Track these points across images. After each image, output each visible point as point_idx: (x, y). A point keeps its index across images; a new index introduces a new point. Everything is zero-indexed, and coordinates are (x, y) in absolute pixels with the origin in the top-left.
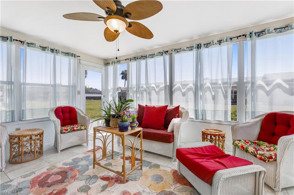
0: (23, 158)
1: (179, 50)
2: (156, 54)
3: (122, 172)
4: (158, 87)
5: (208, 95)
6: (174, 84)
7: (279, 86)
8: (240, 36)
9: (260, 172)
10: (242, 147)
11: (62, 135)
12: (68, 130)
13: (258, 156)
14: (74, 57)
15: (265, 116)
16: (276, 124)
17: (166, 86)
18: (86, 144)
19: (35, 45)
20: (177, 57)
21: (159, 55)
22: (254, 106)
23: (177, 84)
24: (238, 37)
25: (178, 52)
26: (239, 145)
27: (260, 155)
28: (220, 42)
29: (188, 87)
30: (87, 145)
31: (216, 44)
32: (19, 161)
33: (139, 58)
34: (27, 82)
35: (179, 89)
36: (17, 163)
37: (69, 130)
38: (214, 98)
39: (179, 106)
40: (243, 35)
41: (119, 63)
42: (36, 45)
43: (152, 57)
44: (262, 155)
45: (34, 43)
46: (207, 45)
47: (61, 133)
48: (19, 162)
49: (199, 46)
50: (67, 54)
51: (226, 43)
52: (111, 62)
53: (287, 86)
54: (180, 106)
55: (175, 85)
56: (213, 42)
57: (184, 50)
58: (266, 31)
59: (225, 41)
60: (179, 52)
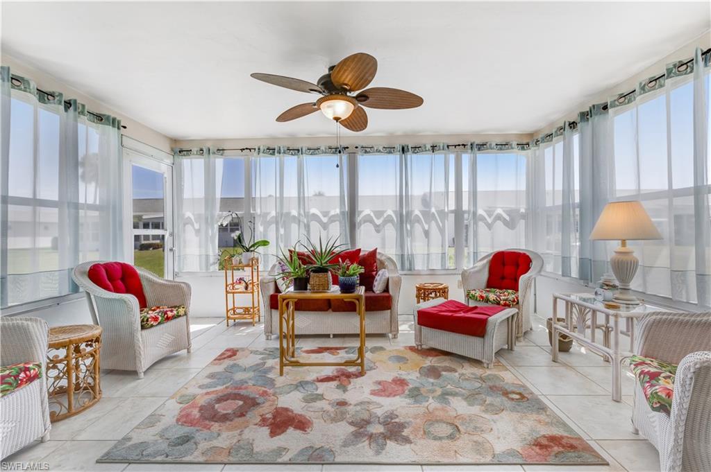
0: (73, 402)
1: (368, 150)
2: (323, 148)
3: (358, 359)
4: (325, 214)
5: (418, 230)
6: (359, 209)
7: (499, 217)
8: (459, 145)
9: (513, 316)
10: (482, 297)
11: (145, 332)
12: (158, 318)
13: (502, 302)
14: (116, 129)
15: (491, 257)
16: (504, 264)
17: (343, 213)
18: (186, 350)
19: (27, 86)
20: (363, 160)
21: (330, 153)
22: (476, 244)
23: (365, 210)
24: (455, 146)
25: (366, 152)
26: (477, 295)
27: (504, 300)
28: (434, 148)
29: (385, 215)
30: (189, 352)
31: (429, 150)
32: (61, 413)
33: (282, 151)
34: (11, 193)
35: (368, 220)
36: (59, 418)
37: (160, 318)
38: (427, 233)
39: (376, 249)
40: (463, 145)
41: (222, 155)
42: (29, 84)
43: (311, 154)
44: (506, 300)
45: (23, 79)
46: (416, 149)
47: (143, 327)
48: (63, 415)
49: (404, 150)
50: (100, 118)
51: (442, 151)
52: (195, 150)
53: (508, 218)
54: (378, 251)
55: (361, 212)
56: (425, 148)
57: (380, 151)
58: (488, 144)
59: (441, 148)
60: (369, 152)
